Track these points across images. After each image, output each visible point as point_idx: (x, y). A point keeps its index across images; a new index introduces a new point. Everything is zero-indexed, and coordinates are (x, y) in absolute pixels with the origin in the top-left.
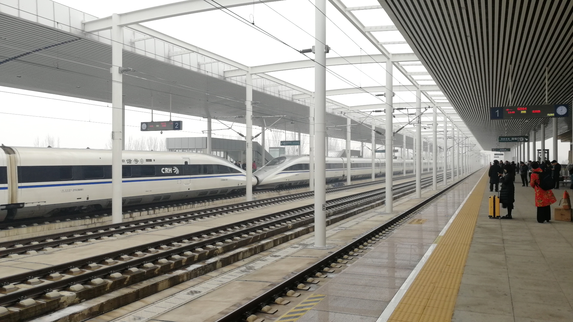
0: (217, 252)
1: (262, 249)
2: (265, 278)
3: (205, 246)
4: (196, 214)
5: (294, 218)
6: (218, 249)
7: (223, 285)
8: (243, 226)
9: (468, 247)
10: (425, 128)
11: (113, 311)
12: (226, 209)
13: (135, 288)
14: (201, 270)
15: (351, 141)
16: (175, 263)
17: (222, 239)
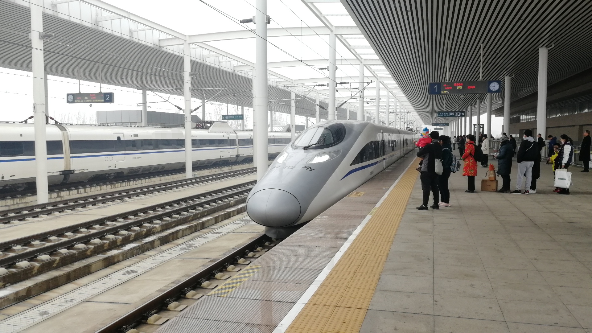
0: (155, 231)
1: (203, 226)
2: (206, 255)
3: (142, 225)
4: (132, 192)
5: (236, 194)
6: (155, 227)
7: (162, 264)
8: (182, 204)
9: (400, 217)
10: (368, 102)
11: (42, 294)
12: (164, 186)
13: (66, 270)
14: (137, 249)
15: (296, 116)
16: (109, 244)
17: (160, 218)
